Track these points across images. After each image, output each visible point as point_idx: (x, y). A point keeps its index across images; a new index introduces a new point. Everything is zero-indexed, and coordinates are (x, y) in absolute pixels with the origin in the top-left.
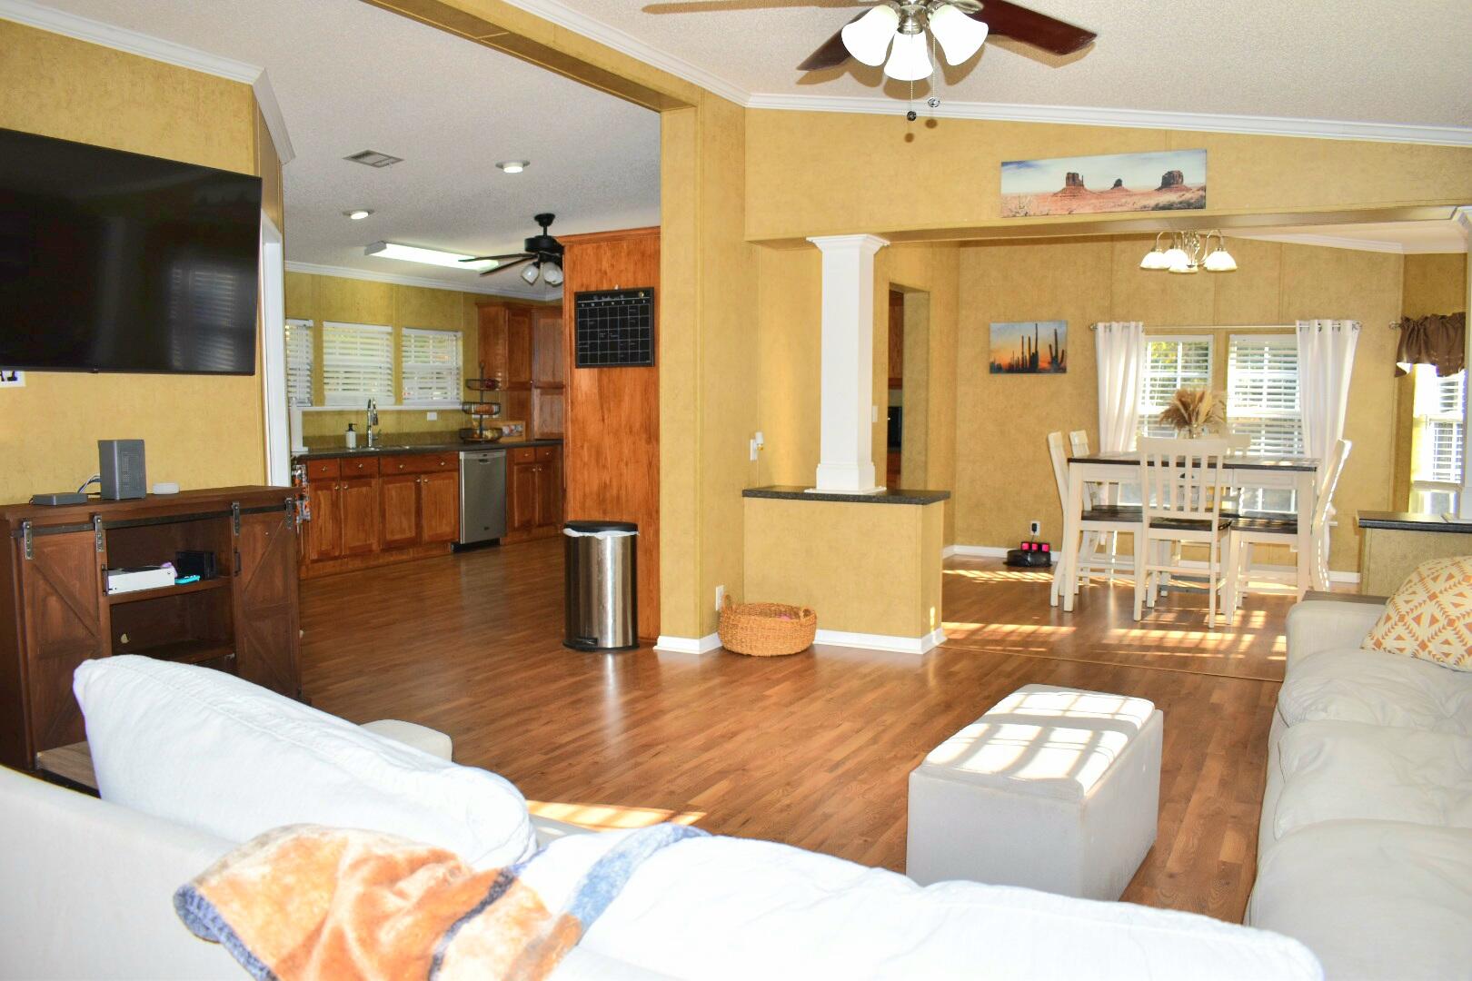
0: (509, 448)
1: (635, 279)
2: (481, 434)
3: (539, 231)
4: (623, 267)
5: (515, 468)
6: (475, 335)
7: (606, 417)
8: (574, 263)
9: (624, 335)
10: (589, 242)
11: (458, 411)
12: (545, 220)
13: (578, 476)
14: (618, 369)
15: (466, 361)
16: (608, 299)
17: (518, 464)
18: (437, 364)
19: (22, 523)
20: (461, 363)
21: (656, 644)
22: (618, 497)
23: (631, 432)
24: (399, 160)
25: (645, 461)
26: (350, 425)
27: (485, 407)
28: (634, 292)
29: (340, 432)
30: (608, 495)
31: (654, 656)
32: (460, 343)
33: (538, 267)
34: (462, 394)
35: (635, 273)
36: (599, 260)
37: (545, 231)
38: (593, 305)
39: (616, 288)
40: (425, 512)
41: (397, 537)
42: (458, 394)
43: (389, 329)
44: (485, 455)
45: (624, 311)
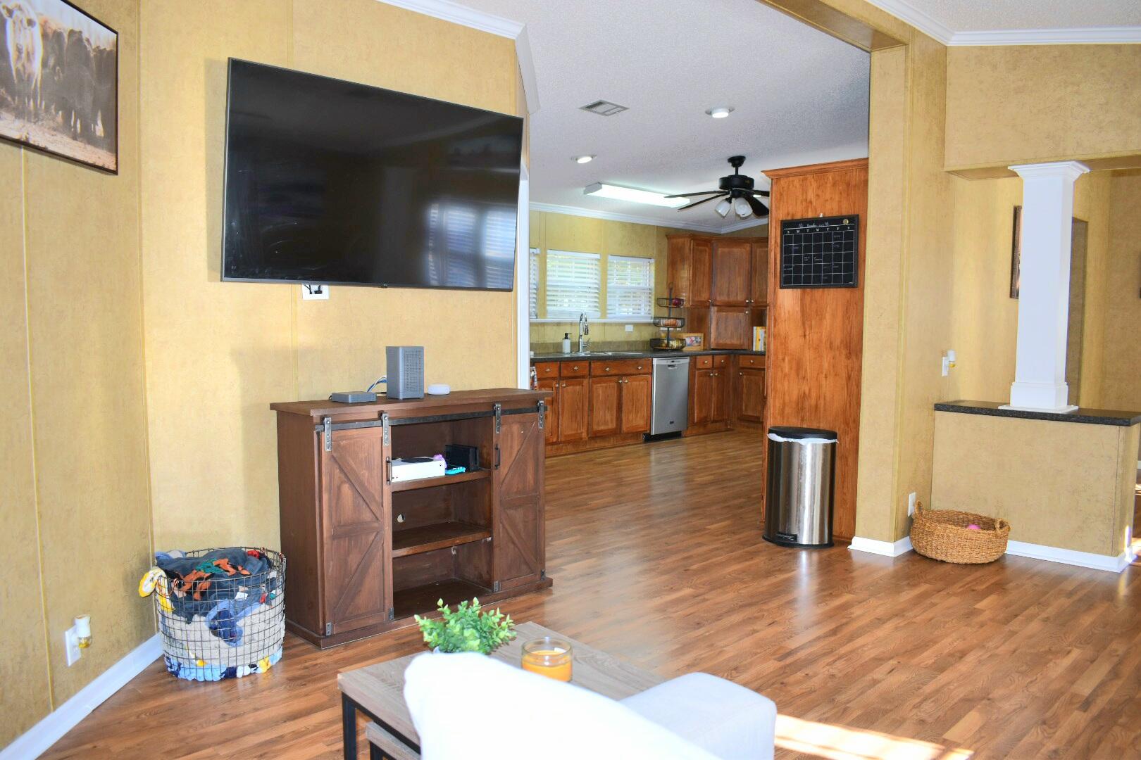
0: (693, 357)
1: (840, 207)
2: (668, 343)
3: (732, 172)
4: (828, 196)
5: (697, 372)
6: (665, 262)
7: (807, 333)
8: (781, 194)
9: (827, 258)
10: (795, 175)
11: (649, 324)
12: (737, 161)
13: (779, 386)
14: (821, 290)
15: (657, 283)
16: (813, 226)
17: (699, 369)
18: (634, 285)
19: (323, 419)
20: (653, 285)
21: (850, 544)
22: (816, 406)
23: (831, 348)
24: (625, 109)
25: (844, 375)
26: (566, 335)
27: (671, 321)
28: (838, 220)
29: (559, 341)
30: (807, 404)
31: (848, 555)
32: (653, 268)
33: (730, 202)
34: (653, 310)
35: (840, 202)
36: (805, 191)
37: (737, 171)
38: (798, 231)
39: (821, 216)
40: (624, 408)
41: (602, 428)
42: (649, 310)
43: (598, 256)
44: (673, 362)
45: (828, 237)
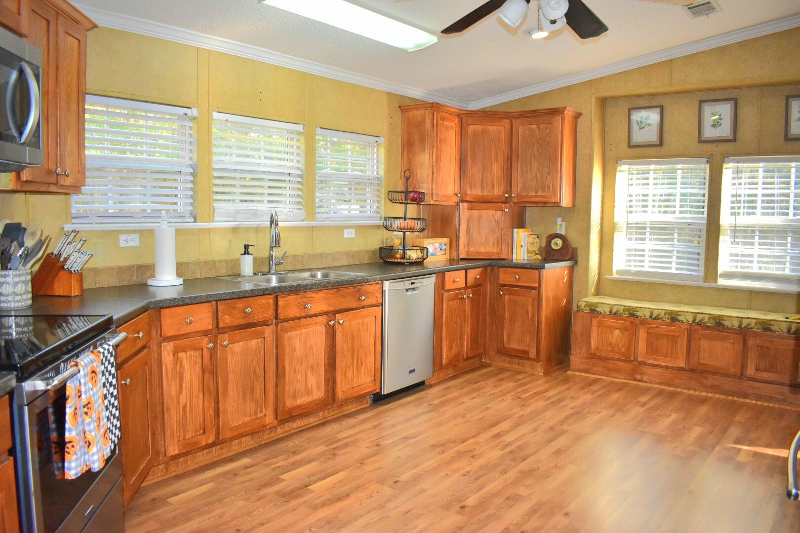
0: (441, 274)
2: (404, 253)
5: (445, 295)
6: (398, 142)
11: (378, 227)
15: (388, 170)
17: (448, 291)
18: (356, 173)
26: (246, 247)
27: (408, 223)
32: (382, 150)
34: (382, 207)
40: (339, 362)
41: (301, 401)
42: (378, 207)
43: (300, 128)
44: (413, 283)
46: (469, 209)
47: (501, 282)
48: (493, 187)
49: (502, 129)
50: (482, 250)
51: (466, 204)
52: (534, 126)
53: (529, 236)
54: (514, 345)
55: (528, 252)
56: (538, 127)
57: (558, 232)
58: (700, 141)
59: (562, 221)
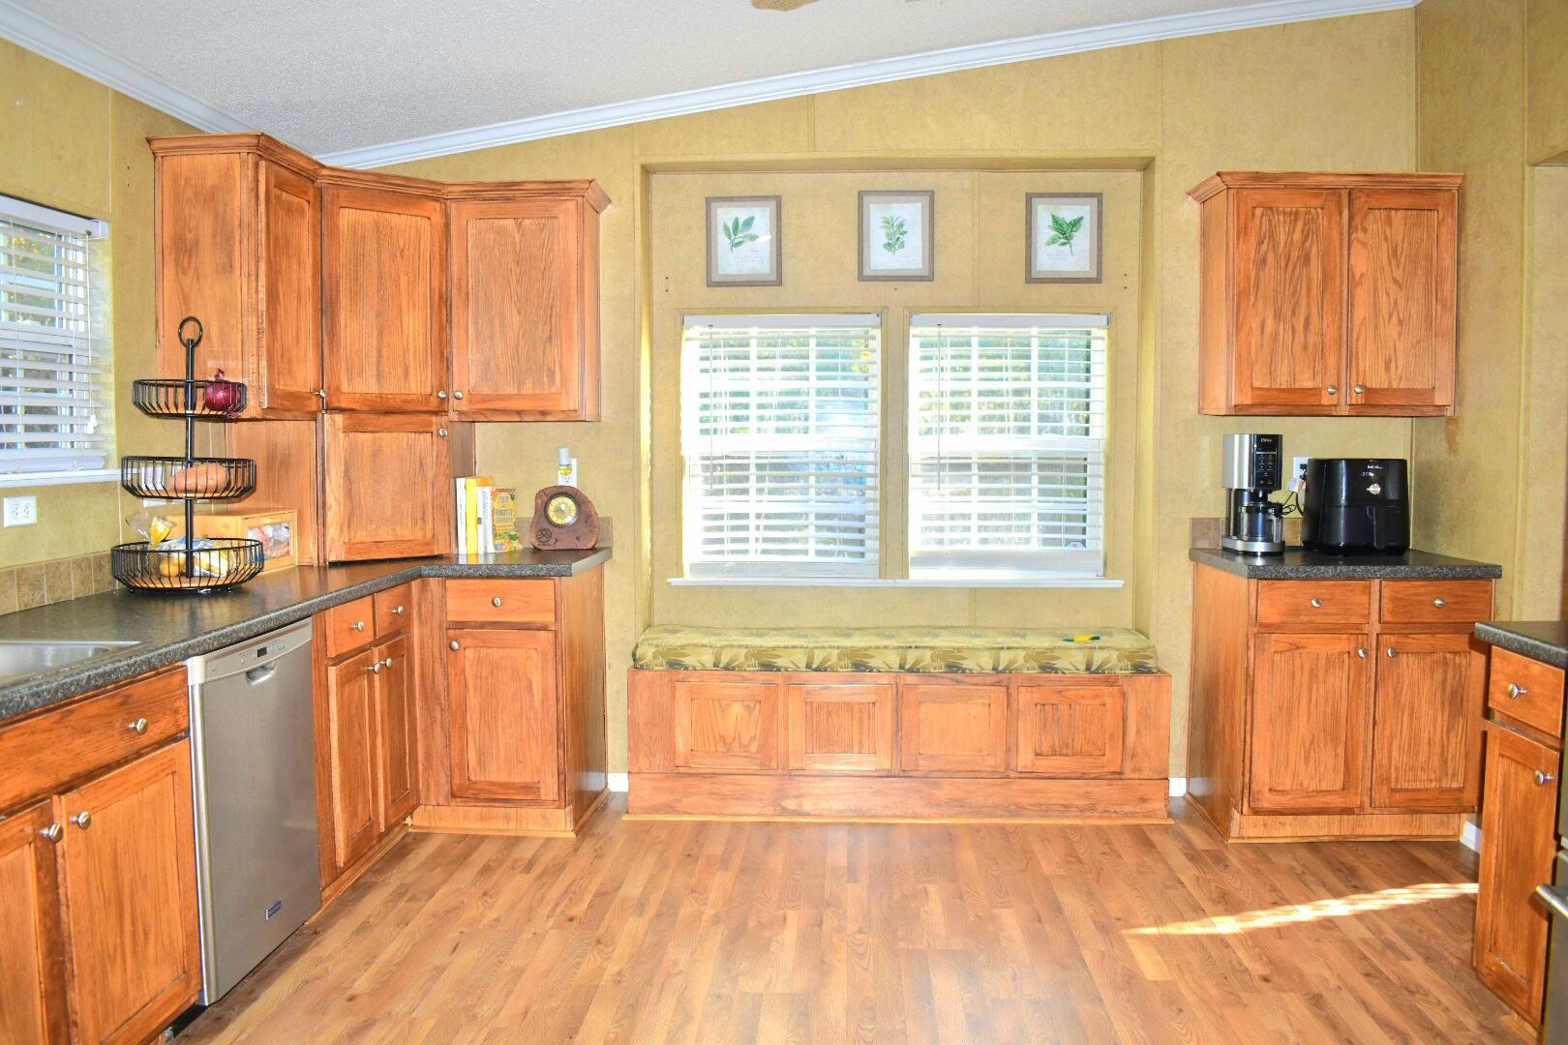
0: (319, 615)
2: (191, 559)
11: (104, 487)
17: (338, 660)
32: (105, 260)
34: (111, 431)
42: (108, 431)
46: (347, 430)
47: (452, 617)
48: (406, 374)
49: (424, 224)
50: (386, 535)
51: (339, 418)
52: (509, 223)
53: (494, 494)
54: (497, 774)
55: (495, 535)
56: (519, 226)
57: (561, 482)
58: (862, 277)
59: (571, 456)
